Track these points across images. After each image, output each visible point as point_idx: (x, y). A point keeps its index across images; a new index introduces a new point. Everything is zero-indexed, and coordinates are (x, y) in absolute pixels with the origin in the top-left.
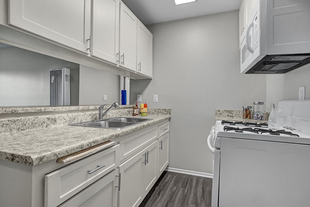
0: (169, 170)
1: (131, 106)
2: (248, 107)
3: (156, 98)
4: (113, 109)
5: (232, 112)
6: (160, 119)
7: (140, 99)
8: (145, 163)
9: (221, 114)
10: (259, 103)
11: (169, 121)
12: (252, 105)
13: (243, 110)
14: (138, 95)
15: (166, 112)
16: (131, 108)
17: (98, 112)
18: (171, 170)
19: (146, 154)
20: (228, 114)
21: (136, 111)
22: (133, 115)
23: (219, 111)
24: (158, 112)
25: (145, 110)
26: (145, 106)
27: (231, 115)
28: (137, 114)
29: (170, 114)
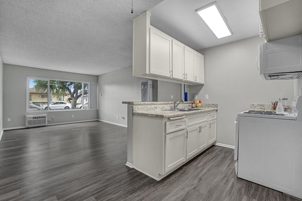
0: (216, 145)
1: (190, 102)
2: (275, 102)
3: (207, 96)
4: (181, 104)
5: (264, 106)
6: (209, 109)
7: (196, 97)
8: (200, 132)
9: (255, 107)
10: (284, 99)
11: (217, 112)
12: (278, 100)
13: (272, 104)
14: (195, 95)
15: (214, 106)
16: (190, 103)
17: (173, 105)
18: (217, 144)
19: (200, 128)
20: (260, 107)
21: (194, 105)
22: (192, 107)
23: (254, 105)
24: (209, 106)
25: (200, 104)
26: (200, 102)
27: (263, 108)
28: (195, 107)
29: (217, 107)
